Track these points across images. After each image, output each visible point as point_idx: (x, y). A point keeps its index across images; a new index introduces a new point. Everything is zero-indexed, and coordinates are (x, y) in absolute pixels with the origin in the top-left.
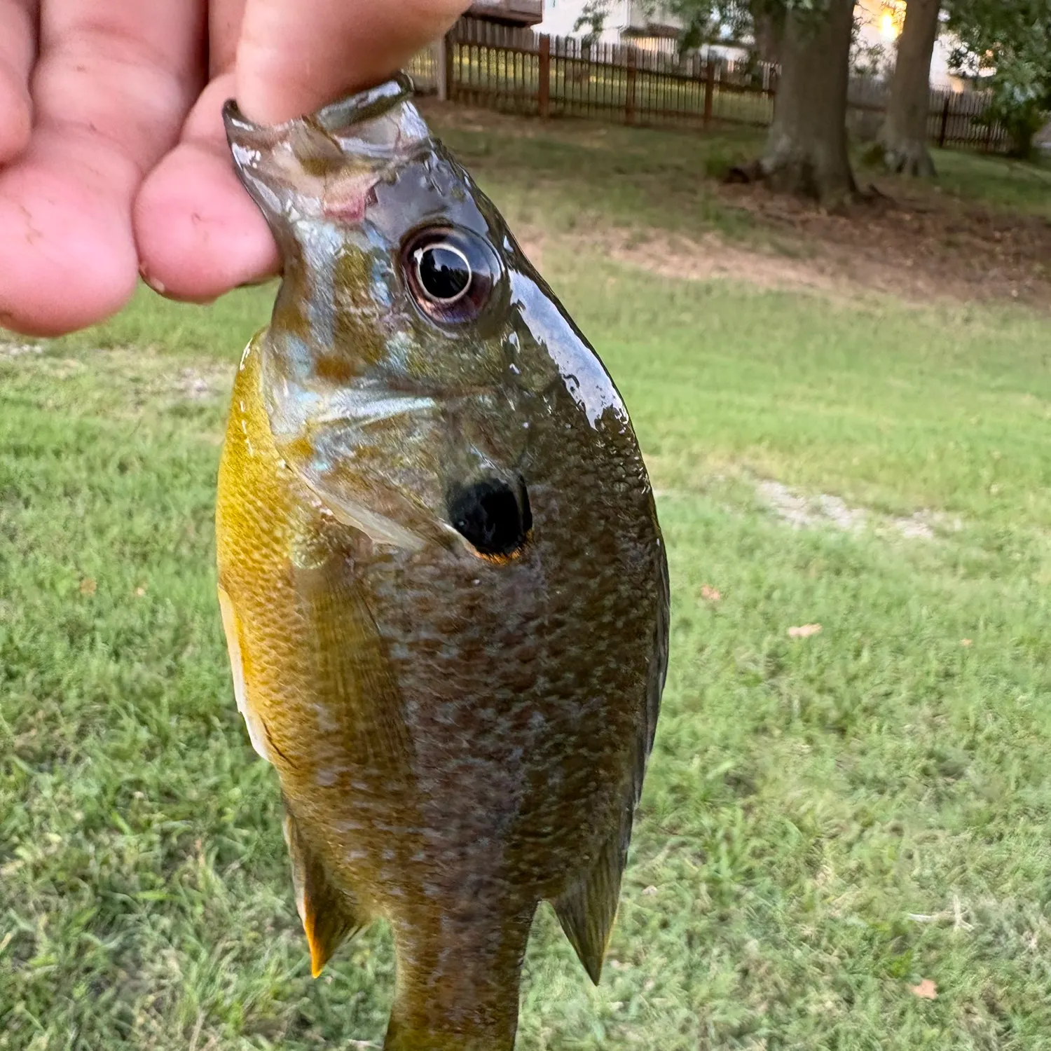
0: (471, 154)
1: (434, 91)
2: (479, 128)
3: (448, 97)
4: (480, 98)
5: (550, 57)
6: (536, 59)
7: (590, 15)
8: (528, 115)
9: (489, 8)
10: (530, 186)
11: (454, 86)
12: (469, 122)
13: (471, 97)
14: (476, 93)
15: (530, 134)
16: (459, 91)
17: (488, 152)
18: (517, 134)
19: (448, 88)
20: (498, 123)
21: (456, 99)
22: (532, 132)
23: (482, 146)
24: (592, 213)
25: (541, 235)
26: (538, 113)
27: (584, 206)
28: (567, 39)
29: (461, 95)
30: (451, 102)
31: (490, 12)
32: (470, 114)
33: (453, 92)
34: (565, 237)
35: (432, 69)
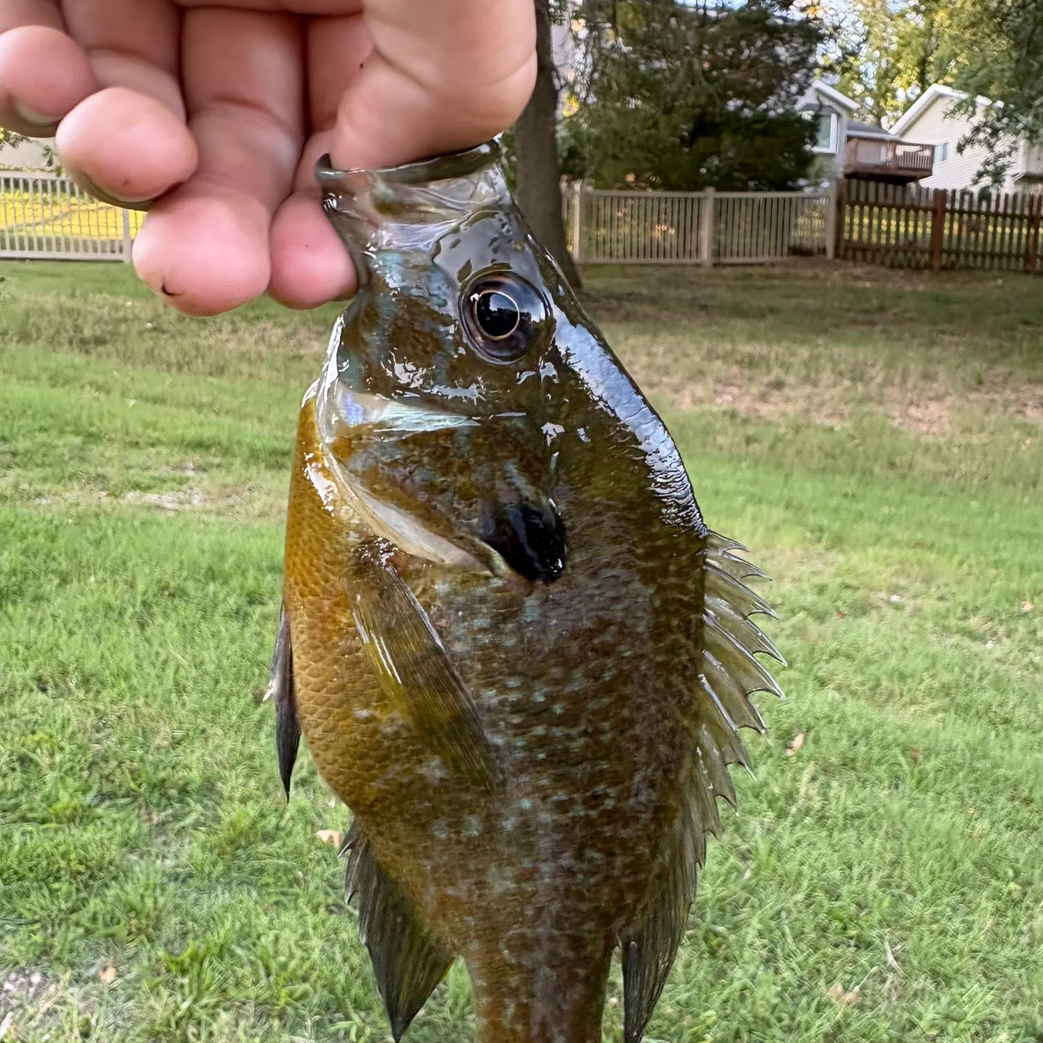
0: (867, 311)
1: (823, 251)
2: (868, 285)
3: (837, 255)
4: (869, 255)
5: (945, 211)
6: (930, 214)
7: (991, 168)
8: (918, 269)
9: (877, 166)
10: (932, 343)
11: (843, 246)
12: (857, 278)
13: (859, 255)
14: (864, 250)
15: (921, 288)
16: (846, 249)
17: (882, 309)
18: (908, 288)
19: (837, 247)
20: (887, 278)
21: (845, 258)
22: (922, 285)
23: (875, 302)
24: (1000, 369)
25: (947, 394)
26: (928, 266)
27: (992, 363)
28: (964, 193)
29: (850, 254)
30: (838, 261)
31: (878, 171)
32: (859, 271)
33: (841, 252)
34: (973, 396)
35: (822, 231)
